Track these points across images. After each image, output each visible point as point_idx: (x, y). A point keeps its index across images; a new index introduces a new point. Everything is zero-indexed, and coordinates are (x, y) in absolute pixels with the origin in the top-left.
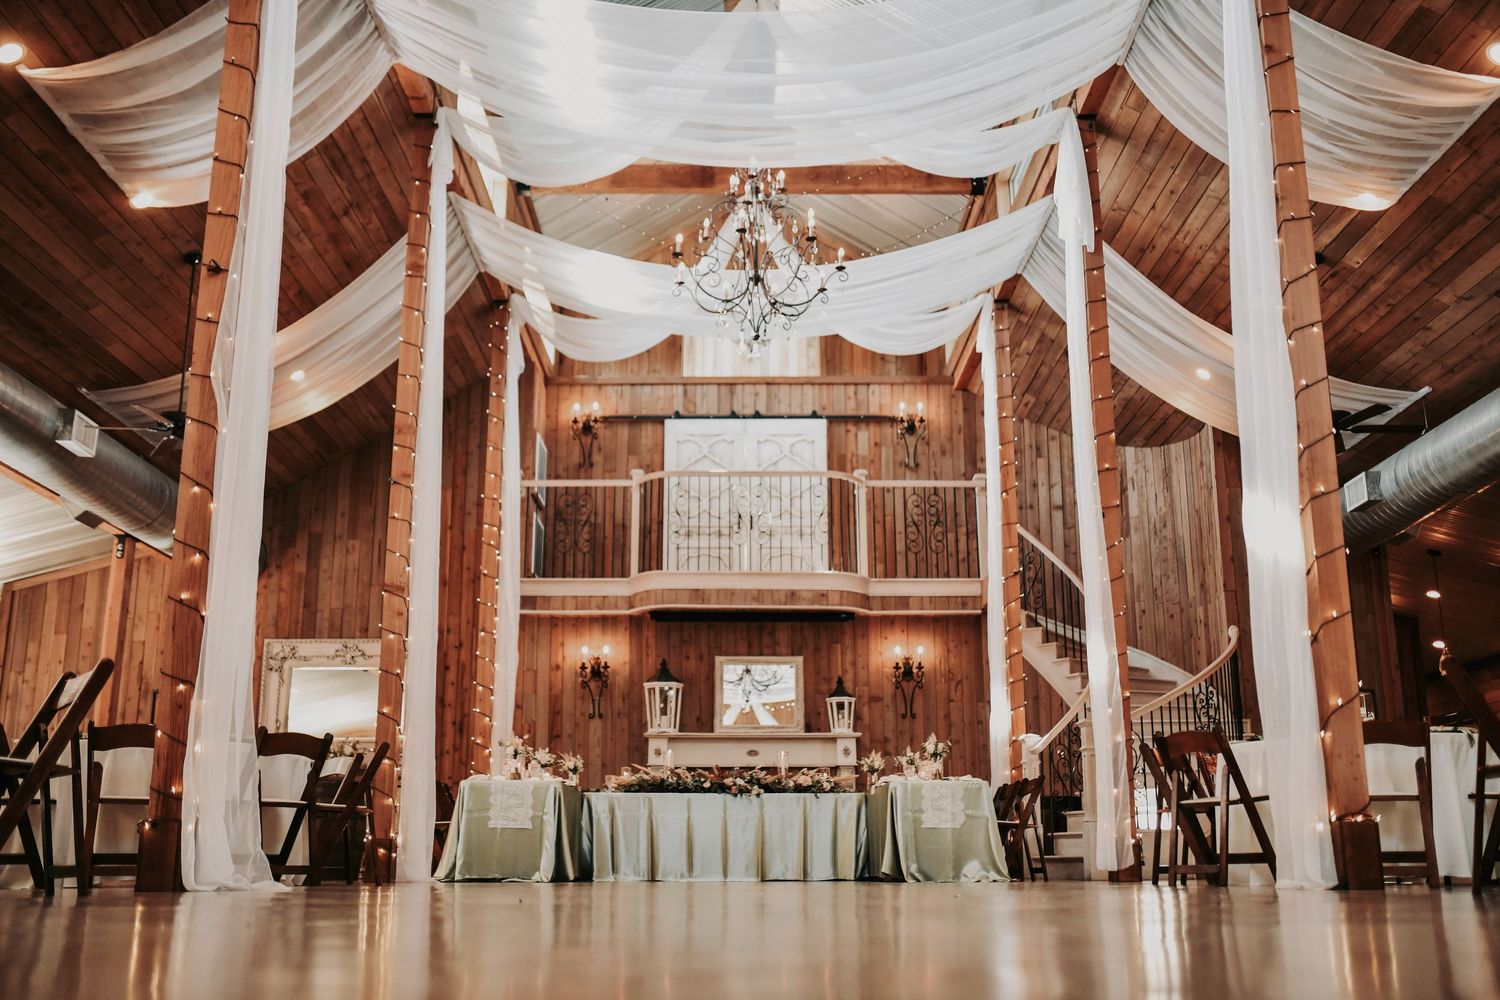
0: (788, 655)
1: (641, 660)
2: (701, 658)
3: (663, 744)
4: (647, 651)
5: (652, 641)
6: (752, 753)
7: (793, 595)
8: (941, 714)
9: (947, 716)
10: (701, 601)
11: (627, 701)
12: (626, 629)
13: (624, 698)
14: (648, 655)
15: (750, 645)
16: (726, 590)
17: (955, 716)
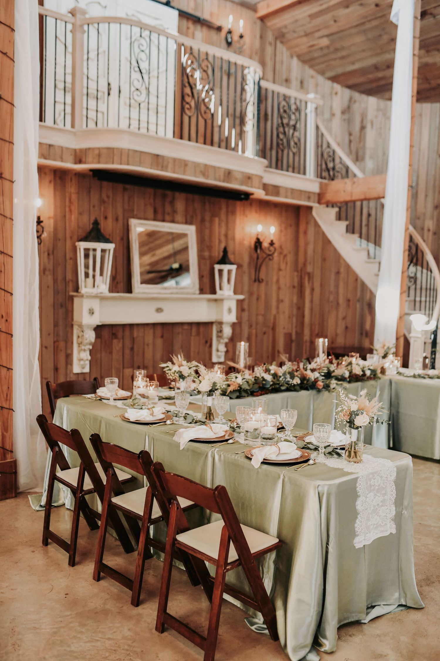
0: (182, 223)
1: (65, 216)
2: (117, 219)
3: (96, 304)
4: (70, 207)
5: (74, 197)
6: (159, 310)
7: (228, 174)
8: (275, 279)
9: (278, 281)
10: (160, 168)
11: (51, 257)
12: (50, 182)
13: (49, 254)
14: (70, 210)
15: (155, 211)
16: (180, 160)
17: (282, 281)
